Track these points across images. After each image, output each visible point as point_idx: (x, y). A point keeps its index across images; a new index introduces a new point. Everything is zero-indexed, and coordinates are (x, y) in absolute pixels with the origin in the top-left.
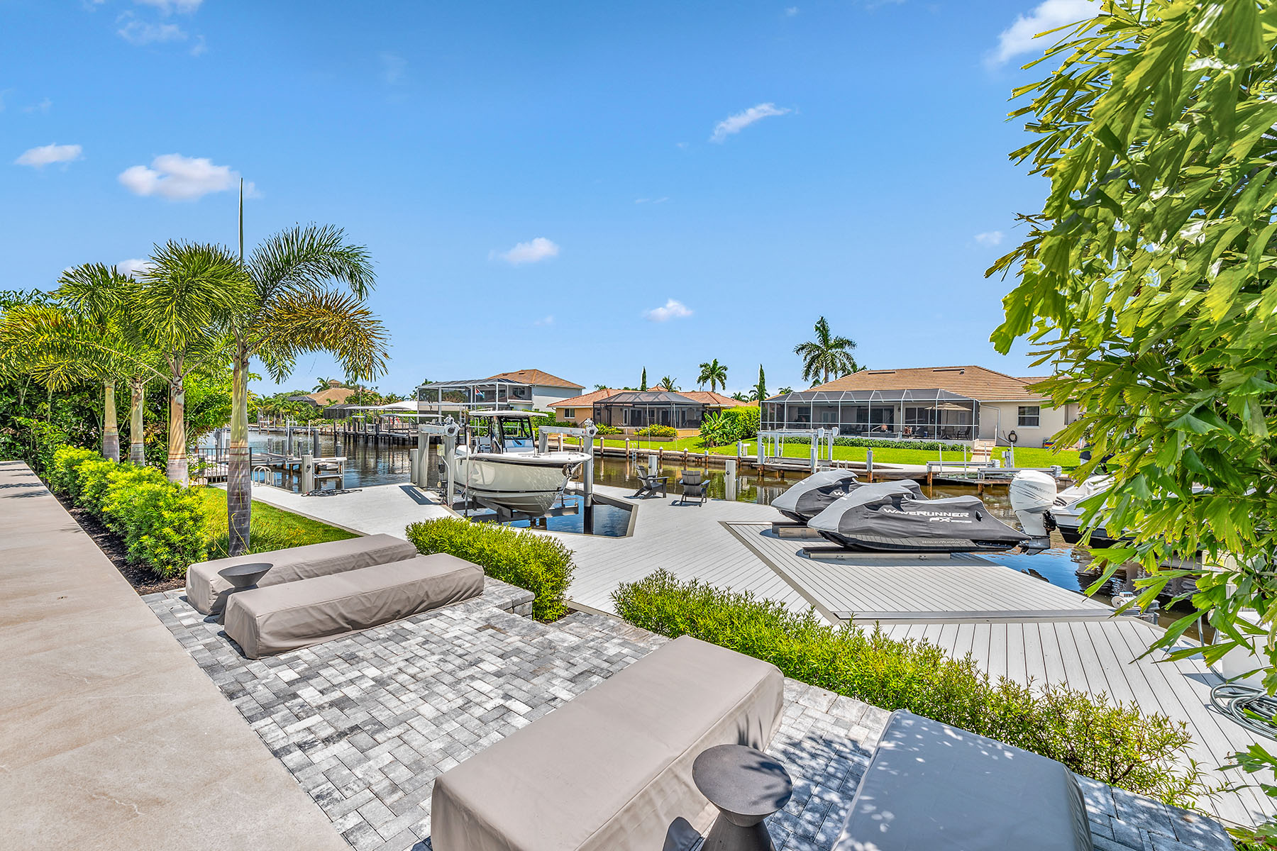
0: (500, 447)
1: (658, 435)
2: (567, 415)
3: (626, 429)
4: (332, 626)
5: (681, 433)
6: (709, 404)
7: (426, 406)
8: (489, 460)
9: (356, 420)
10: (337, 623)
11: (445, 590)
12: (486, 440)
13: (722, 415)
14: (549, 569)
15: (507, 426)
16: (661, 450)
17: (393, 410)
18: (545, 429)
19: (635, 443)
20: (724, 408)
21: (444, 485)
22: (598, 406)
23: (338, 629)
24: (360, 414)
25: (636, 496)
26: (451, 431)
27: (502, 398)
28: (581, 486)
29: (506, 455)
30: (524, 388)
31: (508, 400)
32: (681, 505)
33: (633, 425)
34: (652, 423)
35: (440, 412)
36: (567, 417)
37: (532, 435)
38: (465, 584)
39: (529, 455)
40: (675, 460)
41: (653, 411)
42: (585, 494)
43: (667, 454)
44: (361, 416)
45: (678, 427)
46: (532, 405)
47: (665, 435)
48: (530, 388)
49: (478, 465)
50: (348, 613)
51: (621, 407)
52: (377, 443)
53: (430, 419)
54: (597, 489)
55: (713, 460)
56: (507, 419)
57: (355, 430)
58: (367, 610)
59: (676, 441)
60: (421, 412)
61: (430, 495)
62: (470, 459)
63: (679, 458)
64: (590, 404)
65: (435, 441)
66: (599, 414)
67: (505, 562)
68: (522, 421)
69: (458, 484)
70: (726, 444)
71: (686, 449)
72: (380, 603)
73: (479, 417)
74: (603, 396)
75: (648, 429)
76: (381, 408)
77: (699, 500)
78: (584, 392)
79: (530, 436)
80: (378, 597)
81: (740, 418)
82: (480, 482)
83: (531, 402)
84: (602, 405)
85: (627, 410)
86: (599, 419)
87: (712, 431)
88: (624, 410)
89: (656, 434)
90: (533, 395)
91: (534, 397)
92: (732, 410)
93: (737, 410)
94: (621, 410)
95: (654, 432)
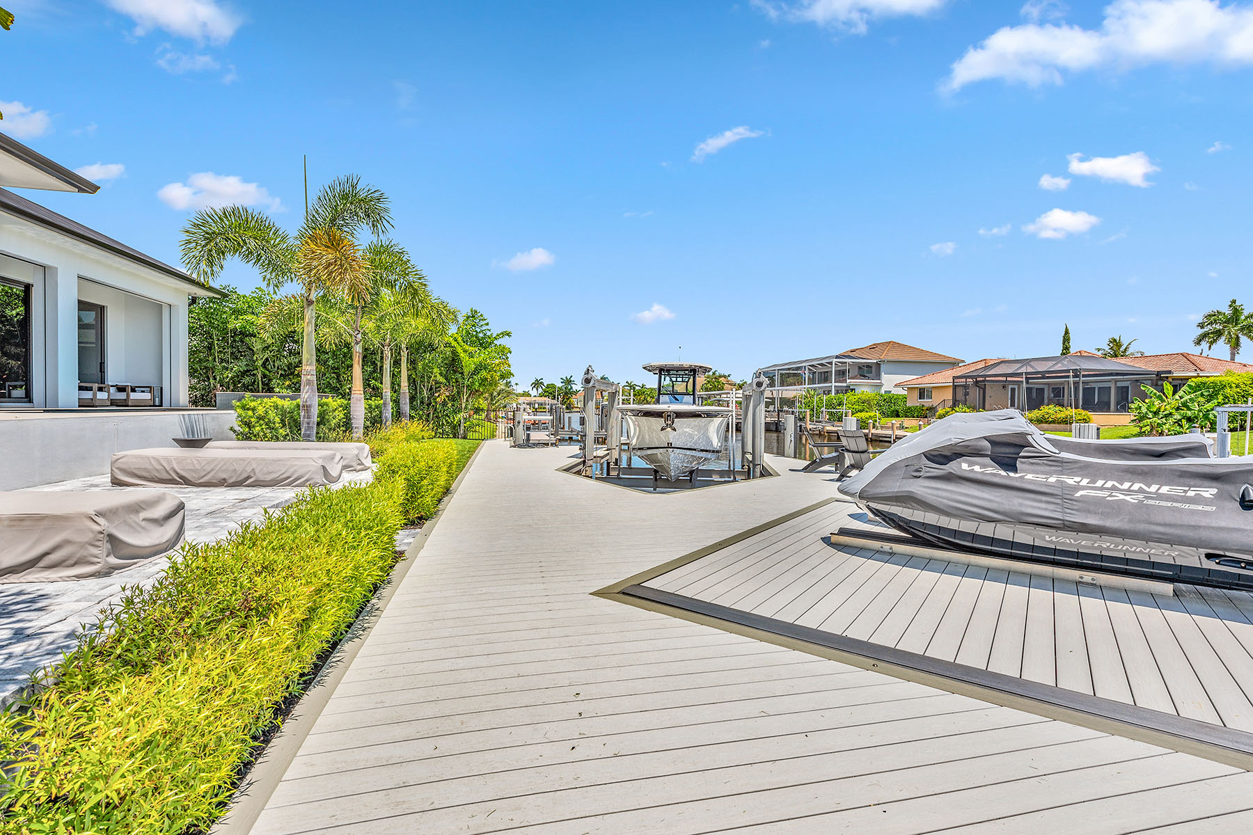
1: (1053, 422)
2: (921, 396)
4: (166, 476)
5: (1098, 419)
6: (1170, 372)
10: (170, 475)
13: (1186, 388)
20: (1205, 377)
22: (961, 382)
23: (170, 480)
30: (873, 364)
31: (848, 381)
34: (1050, 404)
36: (919, 400)
41: (1063, 389)
46: (880, 385)
47: (1066, 422)
48: (880, 365)
50: (180, 469)
51: (1003, 382)
58: (195, 471)
64: (949, 380)
66: (964, 394)
72: (208, 468)
75: (1037, 414)
80: (208, 463)
83: (879, 381)
84: (968, 380)
85: (1016, 387)
86: (966, 400)
87: (1156, 413)
88: (1010, 387)
89: (1051, 420)
90: (883, 373)
91: (883, 375)
92: (1211, 379)
93: (1221, 379)
94: (1004, 387)
95: (1047, 417)
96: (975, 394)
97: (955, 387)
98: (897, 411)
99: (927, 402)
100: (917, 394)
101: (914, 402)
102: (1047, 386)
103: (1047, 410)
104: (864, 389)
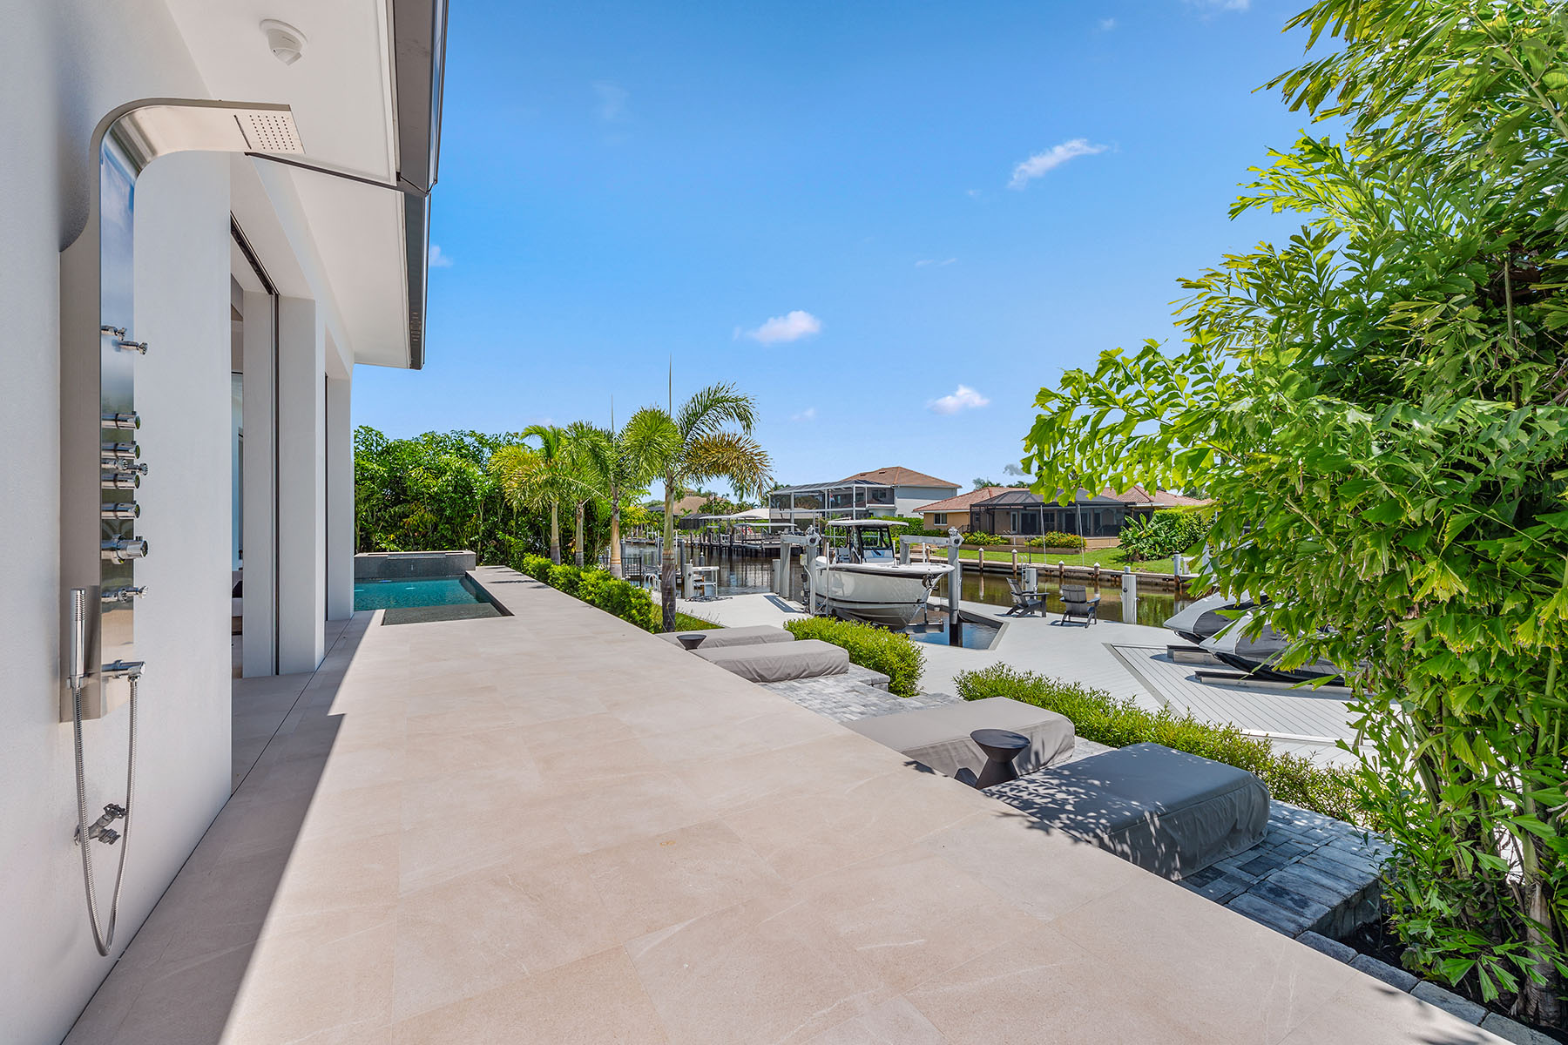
0: (859, 557)
1: (1058, 546)
2: (937, 521)
3: (1014, 538)
4: (749, 676)
5: (1092, 542)
6: (1134, 503)
7: (777, 514)
8: (848, 570)
9: (710, 530)
10: (752, 674)
11: (819, 665)
12: (844, 551)
13: (1154, 518)
14: (903, 660)
15: (865, 535)
16: (1061, 565)
17: (745, 519)
18: (908, 539)
19: (1026, 556)
20: (1159, 508)
21: (807, 593)
22: (976, 509)
23: (752, 679)
24: (713, 524)
25: (1009, 614)
26: (813, 541)
27: (860, 503)
28: (946, 602)
29: (865, 565)
30: (885, 489)
31: (867, 505)
32: (1062, 625)
33: (1024, 532)
34: (1049, 529)
35: (793, 521)
36: (935, 524)
37: (892, 545)
38: (835, 661)
39: (889, 566)
40: (1081, 578)
41: (1053, 515)
42: (950, 610)
43: (1070, 571)
44: (714, 526)
45: (1086, 533)
46: (894, 510)
47: (1069, 546)
48: (892, 490)
49: (837, 574)
50: (759, 669)
51: (1008, 510)
52: (730, 555)
53: (782, 529)
54: (965, 606)
56: (866, 528)
57: (709, 541)
58: (770, 669)
59: (1083, 554)
60: (773, 521)
61: (792, 604)
62: (830, 569)
63: (1087, 575)
64: (966, 507)
65: (796, 553)
66: (978, 519)
67: (865, 652)
68: (881, 531)
69: (820, 596)
70: (1160, 558)
71: (1097, 564)
73: (838, 526)
74: (985, 496)
75: (1043, 538)
76: (733, 517)
77: (1085, 620)
78: (960, 492)
79: (890, 546)
81: (1182, 521)
82: (840, 593)
83: (895, 505)
84: (982, 509)
85: (1016, 513)
86: (979, 526)
87: (1137, 540)
88: (1012, 514)
89: (1055, 544)
90: (896, 498)
91: (897, 500)
92: (1170, 511)
93: (1176, 511)
94: (1008, 514)
95: (1052, 541)
96: (986, 519)
97: (972, 513)
99: (942, 526)
100: (933, 519)
101: (930, 526)
103: (1052, 536)
104: (881, 513)
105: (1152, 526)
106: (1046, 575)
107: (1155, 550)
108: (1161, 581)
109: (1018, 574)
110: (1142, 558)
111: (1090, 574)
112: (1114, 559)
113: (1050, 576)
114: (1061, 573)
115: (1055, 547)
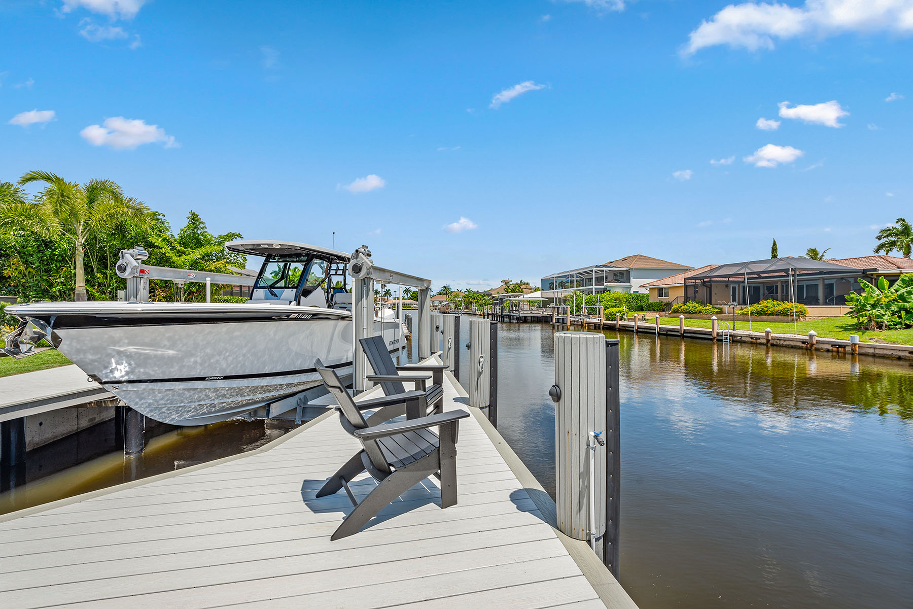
1: (772, 314)
3: (729, 308)
5: (812, 311)
6: (875, 270)
16: (768, 333)
19: (728, 323)
22: (691, 282)
30: (624, 271)
36: (660, 298)
40: (792, 347)
41: (776, 287)
43: (779, 339)
46: (629, 287)
47: (785, 313)
48: (629, 272)
51: (726, 283)
55: (871, 351)
59: (799, 322)
63: (801, 344)
64: (681, 281)
66: (696, 292)
70: (906, 327)
71: (812, 332)
75: (759, 307)
83: (629, 284)
84: (697, 281)
85: (737, 286)
86: (695, 297)
87: (874, 306)
88: (732, 286)
89: (769, 312)
90: (632, 278)
91: (633, 280)
94: (727, 286)
95: (766, 309)
96: (703, 292)
97: (686, 287)
98: (642, 306)
99: (665, 299)
100: (657, 292)
101: (655, 299)
102: (762, 285)
103: (765, 304)
104: (618, 290)
105: (897, 291)
106: (752, 343)
107: (900, 317)
108: (907, 354)
109: (718, 340)
110: (880, 326)
111: (803, 343)
112: (842, 327)
113: (757, 344)
114: (768, 341)
115: (769, 315)
